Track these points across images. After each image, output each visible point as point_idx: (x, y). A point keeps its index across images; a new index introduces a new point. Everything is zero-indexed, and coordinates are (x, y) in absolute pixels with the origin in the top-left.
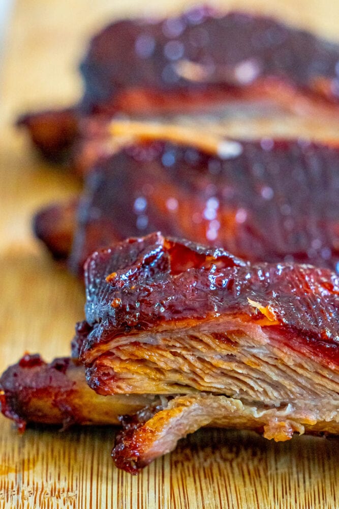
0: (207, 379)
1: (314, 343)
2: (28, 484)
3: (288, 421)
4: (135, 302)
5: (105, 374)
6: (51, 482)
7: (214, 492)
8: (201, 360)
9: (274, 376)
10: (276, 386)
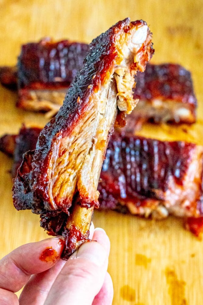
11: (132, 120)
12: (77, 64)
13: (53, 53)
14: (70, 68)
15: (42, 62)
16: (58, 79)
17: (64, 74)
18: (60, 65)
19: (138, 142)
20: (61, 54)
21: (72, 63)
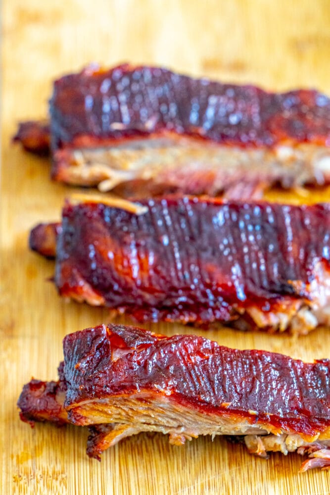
0: (135, 418)
1: (194, 403)
2: (39, 469)
3: (182, 435)
4: (92, 386)
5: (78, 416)
6: (52, 466)
7: (144, 467)
8: (132, 409)
9: (173, 415)
10: (175, 419)
11: (245, 186)
12: (147, 101)
13: (105, 86)
14: (136, 106)
15: (89, 102)
16: (117, 126)
17: (126, 118)
18: (119, 104)
19: (257, 210)
20: (120, 87)
21: (138, 99)
